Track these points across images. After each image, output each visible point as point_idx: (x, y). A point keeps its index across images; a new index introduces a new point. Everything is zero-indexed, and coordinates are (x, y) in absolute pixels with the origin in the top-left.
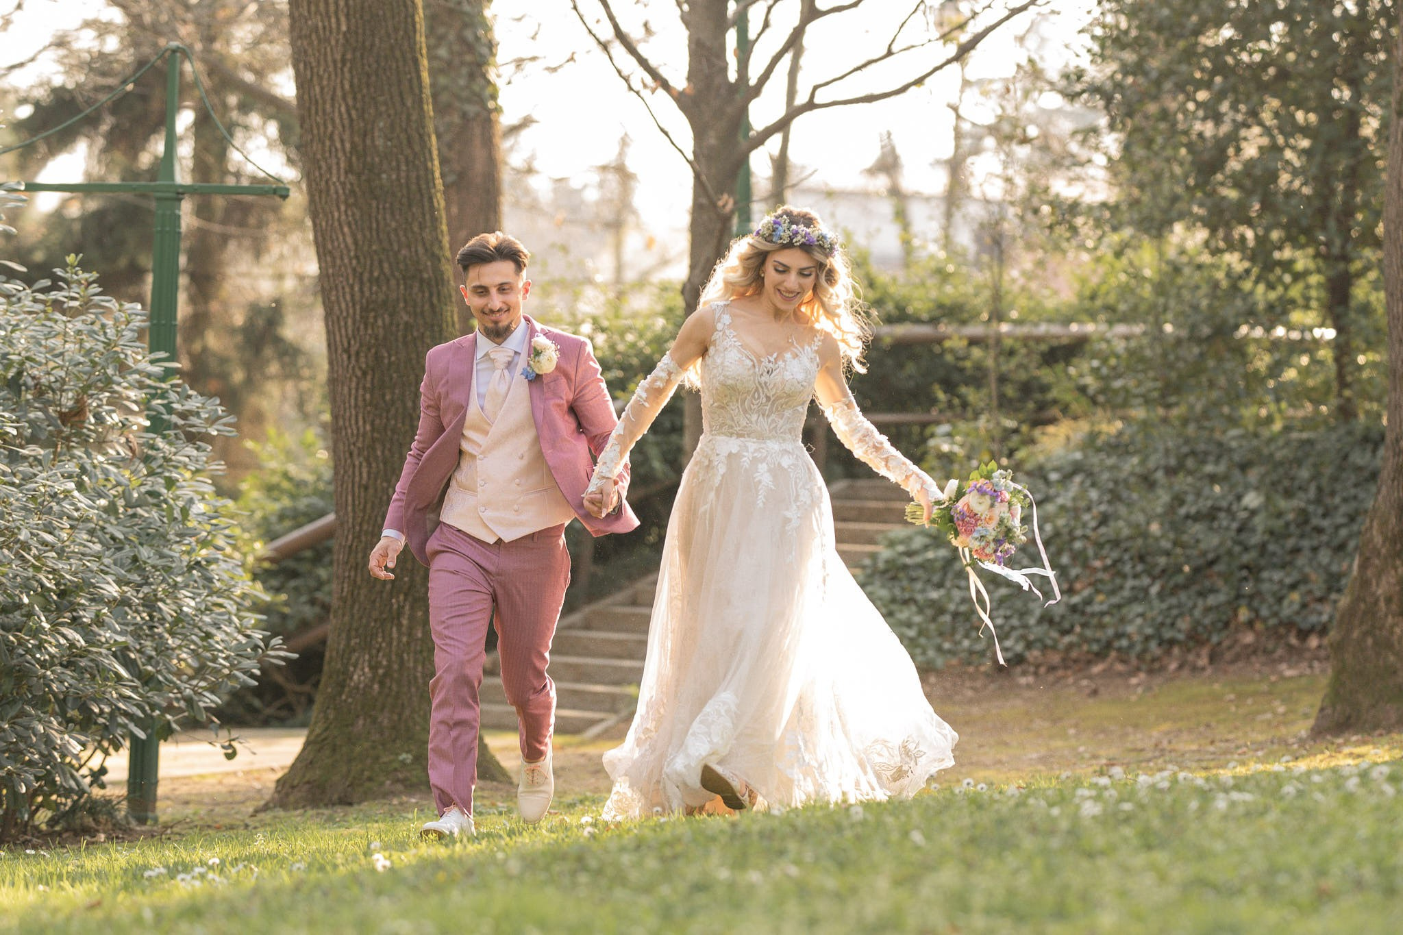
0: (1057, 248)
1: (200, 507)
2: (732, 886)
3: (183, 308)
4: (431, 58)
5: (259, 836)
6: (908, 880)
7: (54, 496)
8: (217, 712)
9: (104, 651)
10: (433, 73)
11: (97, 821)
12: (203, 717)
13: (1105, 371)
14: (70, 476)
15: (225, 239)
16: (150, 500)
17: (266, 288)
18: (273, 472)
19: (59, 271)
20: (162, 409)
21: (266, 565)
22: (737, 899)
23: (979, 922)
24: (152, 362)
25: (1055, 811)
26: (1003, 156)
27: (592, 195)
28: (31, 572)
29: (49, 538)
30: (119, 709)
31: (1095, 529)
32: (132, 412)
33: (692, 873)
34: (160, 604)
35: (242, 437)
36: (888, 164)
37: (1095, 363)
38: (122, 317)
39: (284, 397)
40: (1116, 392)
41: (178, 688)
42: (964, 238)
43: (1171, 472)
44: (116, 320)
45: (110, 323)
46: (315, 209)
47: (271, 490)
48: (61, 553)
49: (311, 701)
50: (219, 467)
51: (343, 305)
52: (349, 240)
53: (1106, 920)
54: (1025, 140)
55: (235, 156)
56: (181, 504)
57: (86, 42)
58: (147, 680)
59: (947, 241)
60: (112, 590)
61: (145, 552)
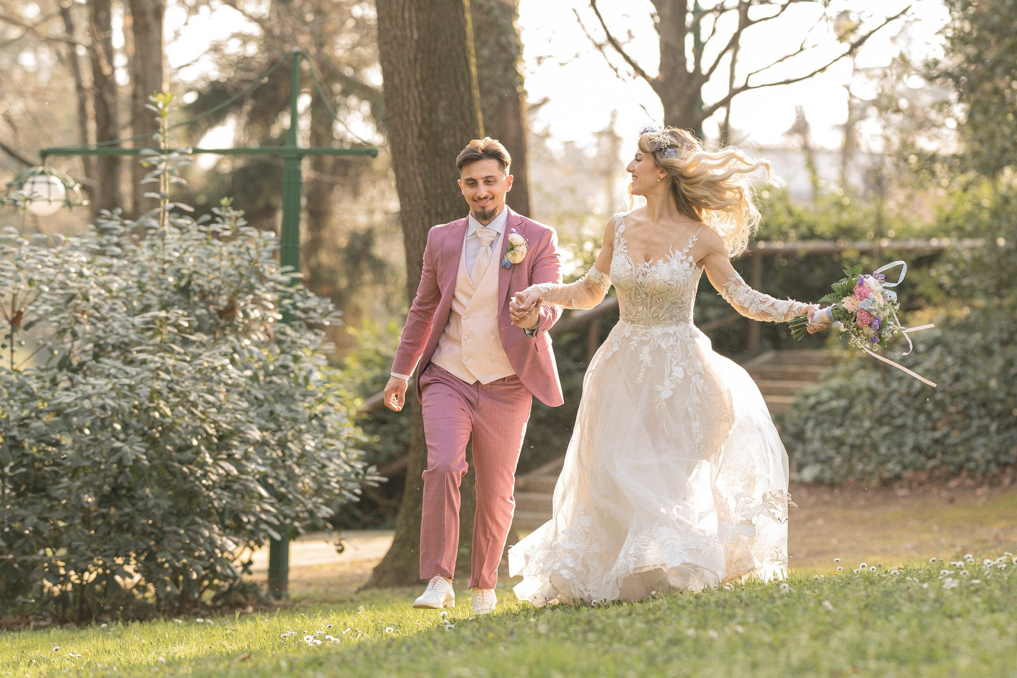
0: (921, 186)
1: (317, 376)
2: (697, 640)
3: (304, 234)
4: (478, 56)
5: (361, 608)
6: (822, 635)
7: (214, 369)
8: (331, 520)
9: (250, 478)
10: (479, 67)
11: (247, 599)
12: (321, 523)
13: (957, 273)
14: (225, 355)
15: (332, 186)
16: (282, 371)
17: (361, 221)
18: (367, 350)
19: (216, 210)
20: (290, 307)
21: (365, 416)
22: (700, 650)
23: (873, 665)
24: (283, 273)
25: (925, 585)
26: (883, 122)
27: (592, 152)
28: (198, 423)
29: (210, 398)
30: (261, 519)
31: (951, 385)
32: (269, 310)
33: (669, 631)
34: (290, 445)
35: (346, 325)
36: (801, 128)
37: (950, 267)
38: (261, 242)
39: (375, 297)
40: (964, 288)
41: (303, 503)
42: (856, 180)
43: (1004, 343)
44: (257, 245)
45: (252, 246)
46: (397, 164)
47: (367, 363)
48: (220, 409)
49: (396, 511)
50: (330, 347)
51: (417, 232)
52: (421, 186)
53: (963, 663)
54: (898, 110)
55: (339, 128)
56: (303, 373)
57: (233, 48)
58: (281, 498)
59: (843, 182)
60: (255, 434)
61: (279, 408)
